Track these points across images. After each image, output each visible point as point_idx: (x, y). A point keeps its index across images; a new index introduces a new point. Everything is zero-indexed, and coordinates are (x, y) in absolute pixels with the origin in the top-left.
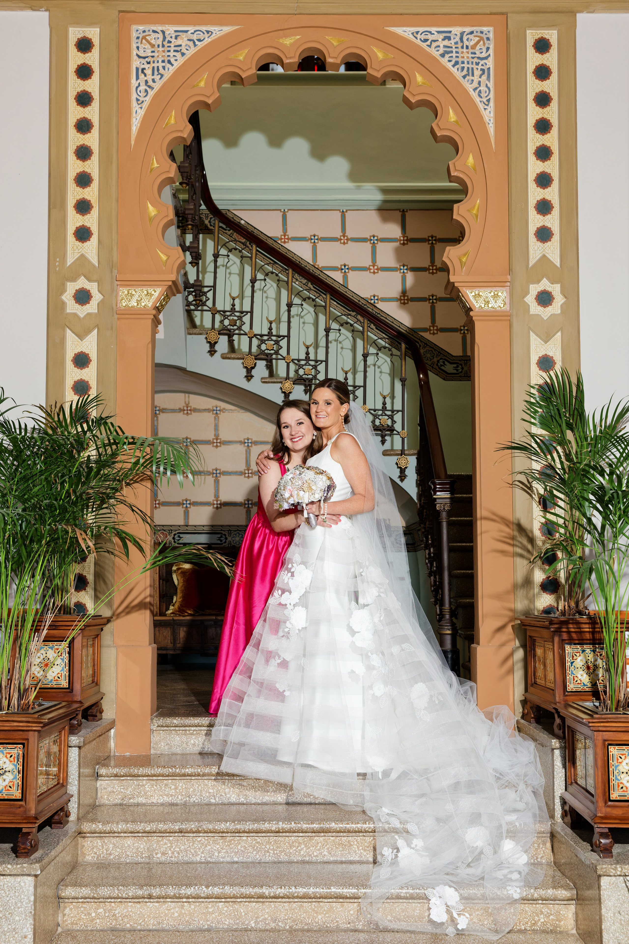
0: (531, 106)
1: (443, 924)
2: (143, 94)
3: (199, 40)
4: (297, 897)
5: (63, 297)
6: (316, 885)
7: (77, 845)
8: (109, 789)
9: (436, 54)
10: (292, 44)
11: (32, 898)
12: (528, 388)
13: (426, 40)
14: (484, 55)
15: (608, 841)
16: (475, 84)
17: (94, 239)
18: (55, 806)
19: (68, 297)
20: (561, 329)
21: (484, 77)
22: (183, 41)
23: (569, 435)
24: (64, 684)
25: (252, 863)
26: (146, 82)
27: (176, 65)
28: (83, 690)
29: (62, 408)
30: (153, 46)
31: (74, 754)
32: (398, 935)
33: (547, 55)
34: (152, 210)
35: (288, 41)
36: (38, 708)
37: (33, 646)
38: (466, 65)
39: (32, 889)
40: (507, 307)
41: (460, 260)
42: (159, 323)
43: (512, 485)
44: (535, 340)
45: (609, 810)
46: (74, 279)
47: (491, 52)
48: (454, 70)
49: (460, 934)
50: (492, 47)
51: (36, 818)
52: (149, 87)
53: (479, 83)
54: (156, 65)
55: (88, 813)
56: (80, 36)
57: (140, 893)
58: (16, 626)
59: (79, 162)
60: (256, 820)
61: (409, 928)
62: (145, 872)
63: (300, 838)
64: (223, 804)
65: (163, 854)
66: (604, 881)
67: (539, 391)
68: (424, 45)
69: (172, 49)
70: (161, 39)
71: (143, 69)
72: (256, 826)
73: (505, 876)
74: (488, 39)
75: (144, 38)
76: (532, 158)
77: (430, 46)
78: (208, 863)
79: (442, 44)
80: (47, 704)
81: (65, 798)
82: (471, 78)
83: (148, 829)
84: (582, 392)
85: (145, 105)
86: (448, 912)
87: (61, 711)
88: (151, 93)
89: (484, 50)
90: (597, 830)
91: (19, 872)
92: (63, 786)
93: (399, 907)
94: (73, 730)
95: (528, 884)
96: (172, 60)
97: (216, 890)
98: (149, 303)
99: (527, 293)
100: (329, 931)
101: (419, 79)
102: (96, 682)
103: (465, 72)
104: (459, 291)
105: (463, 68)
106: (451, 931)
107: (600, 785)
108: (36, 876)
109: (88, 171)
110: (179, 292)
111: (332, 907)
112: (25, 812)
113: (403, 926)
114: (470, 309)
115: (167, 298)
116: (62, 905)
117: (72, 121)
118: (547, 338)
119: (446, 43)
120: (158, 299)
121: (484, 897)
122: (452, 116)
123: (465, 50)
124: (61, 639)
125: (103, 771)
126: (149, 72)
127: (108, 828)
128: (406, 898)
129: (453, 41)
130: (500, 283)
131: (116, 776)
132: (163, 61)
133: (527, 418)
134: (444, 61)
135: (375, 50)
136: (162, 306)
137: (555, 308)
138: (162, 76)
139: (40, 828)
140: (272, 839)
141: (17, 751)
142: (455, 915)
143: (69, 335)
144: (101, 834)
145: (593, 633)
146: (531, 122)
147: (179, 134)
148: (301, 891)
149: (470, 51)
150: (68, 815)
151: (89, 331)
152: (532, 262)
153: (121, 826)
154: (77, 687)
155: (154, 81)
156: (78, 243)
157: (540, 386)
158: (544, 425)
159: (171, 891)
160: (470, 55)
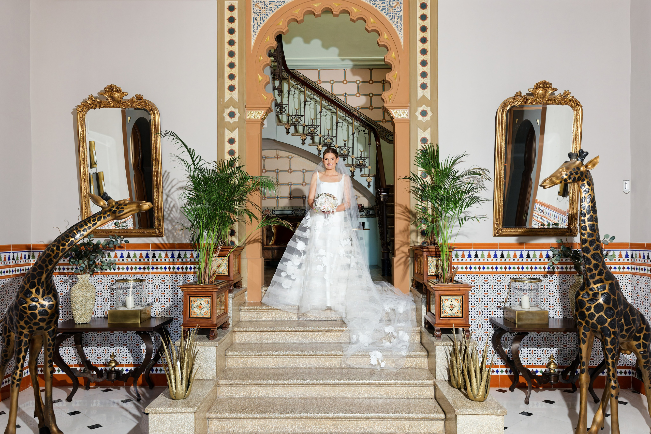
0: (419, 31)
1: (375, 365)
2: (256, 29)
3: (279, 5)
4: (319, 355)
5: (224, 115)
6: (326, 351)
7: (232, 336)
8: (245, 315)
9: (379, 10)
10: (318, 6)
11: (215, 355)
12: (416, 151)
13: (375, 4)
14: (399, 10)
15: (439, 333)
16: (395, 23)
17: (236, 90)
18: (224, 321)
19: (226, 115)
20: (431, 126)
21: (399, 19)
22: (272, 6)
23: (433, 170)
24: (226, 273)
25: (302, 343)
26: (257, 23)
27: (270, 16)
28: (234, 276)
29: (224, 162)
30: (260, 8)
31: (231, 301)
32: (358, 370)
33: (425, 10)
34: (260, 78)
35: (316, 5)
36: (216, 283)
37: (213, 258)
38: (391, 15)
39: (215, 351)
40: (408, 117)
41: (389, 97)
42: (264, 125)
43: (409, 191)
44: (419, 131)
45: (440, 321)
46: (228, 107)
47: (402, 8)
48: (386, 17)
49: (382, 369)
50: (402, 6)
51: (216, 325)
52: (259, 25)
53: (397, 22)
54: (261, 16)
55: (237, 324)
56: (229, 5)
57: (257, 354)
58: (207, 251)
59: (230, 58)
60: (303, 327)
61: (362, 367)
62: (259, 346)
63: (321, 334)
64: (290, 321)
65: (267, 340)
66: (437, 348)
67: (421, 152)
68: (374, 6)
69: (268, 9)
70: (263, 5)
71: (256, 18)
72: (303, 329)
73: (400, 347)
74: (401, 3)
75: (256, 5)
76: (419, 54)
77: (376, 6)
78: (284, 343)
79: (381, 5)
80: (220, 281)
81: (227, 318)
82: (393, 20)
83: (260, 330)
84: (439, 154)
85: (257, 33)
86: (378, 361)
87: (225, 284)
88: (259, 28)
89: (399, 8)
90: (436, 329)
91: (210, 345)
92: (226, 313)
93: (359, 359)
94: (230, 292)
95: (409, 350)
96: (268, 14)
97: (287, 353)
98: (259, 117)
99: (416, 111)
100: (331, 368)
101: (372, 20)
102: (239, 273)
103: (391, 17)
104: (388, 110)
105: (390, 16)
106: (378, 368)
107: (437, 312)
108: (217, 346)
109: (233, 61)
110: (272, 111)
111: (332, 359)
112: (212, 322)
113: (361, 366)
114: (393, 118)
115: (267, 114)
116: (227, 358)
117: (227, 41)
118: (424, 130)
119: (383, 5)
120: (263, 115)
121: (392, 355)
122: (386, 36)
123: (391, 8)
124: (225, 256)
125: (242, 308)
126: (258, 19)
127: (244, 330)
128: (361, 356)
129: (386, 4)
130: (405, 107)
131: (248, 310)
132: (264, 15)
133: (416, 163)
134: (382, 13)
135: (353, 8)
136: (265, 118)
137: (428, 117)
138: (264, 21)
139: (218, 328)
140: (310, 334)
141: (208, 299)
142: (380, 362)
143: (226, 130)
144: (242, 332)
145: (436, 252)
146: (419, 38)
147: (271, 45)
148: (320, 353)
149: (393, 8)
150: (229, 325)
151: (235, 129)
152: (419, 98)
153: (250, 329)
154: (232, 275)
155: (260, 23)
156: (230, 92)
157: (422, 150)
158: (423, 166)
159: (269, 353)
160: (393, 10)
